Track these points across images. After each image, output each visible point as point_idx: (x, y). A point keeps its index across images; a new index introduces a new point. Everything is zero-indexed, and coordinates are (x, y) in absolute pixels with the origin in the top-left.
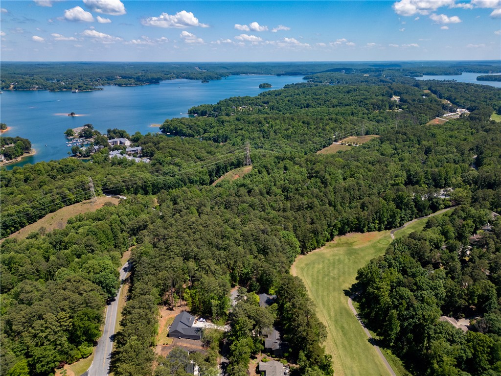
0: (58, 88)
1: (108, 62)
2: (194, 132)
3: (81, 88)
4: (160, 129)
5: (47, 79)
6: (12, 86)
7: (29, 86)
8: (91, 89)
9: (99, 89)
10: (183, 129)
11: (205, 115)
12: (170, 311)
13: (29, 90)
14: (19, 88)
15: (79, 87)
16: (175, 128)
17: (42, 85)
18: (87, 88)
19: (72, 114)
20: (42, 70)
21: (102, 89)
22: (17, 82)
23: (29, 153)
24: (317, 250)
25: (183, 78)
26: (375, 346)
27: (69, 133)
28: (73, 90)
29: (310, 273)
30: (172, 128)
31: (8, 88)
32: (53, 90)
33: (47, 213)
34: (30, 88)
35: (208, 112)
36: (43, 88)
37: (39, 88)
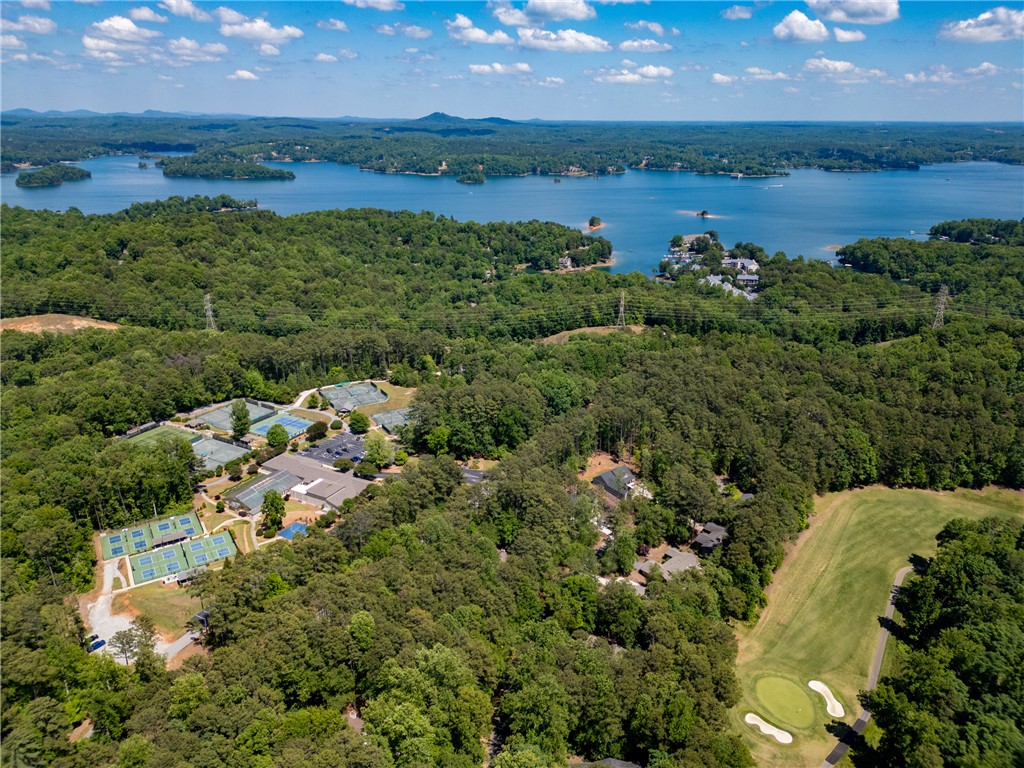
0: (711, 168)
1: (835, 122)
2: (901, 268)
3: (748, 171)
4: (838, 254)
5: (706, 153)
6: (644, 162)
7: (669, 163)
8: (766, 174)
9: (781, 174)
10: (881, 260)
11: (967, 241)
12: (612, 463)
13: (667, 171)
14: (652, 165)
15: (748, 168)
16: (866, 256)
17: (690, 162)
18: (760, 170)
19: (704, 213)
20: (705, 136)
21: (787, 175)
22: (653, 155)
23: (604, 262)
24: (928, 492)
25: (991, 159)
26: (883, 628)
27: (676, 242)
28: (733, 174)
29: (873, 512)
30: (859, 254)
31: (637, 165)
32: (701, 173)
33: (562, 330)
34: (669, 166)
35: (975, 235)
36: (690, 167)
37: (682, 167)
